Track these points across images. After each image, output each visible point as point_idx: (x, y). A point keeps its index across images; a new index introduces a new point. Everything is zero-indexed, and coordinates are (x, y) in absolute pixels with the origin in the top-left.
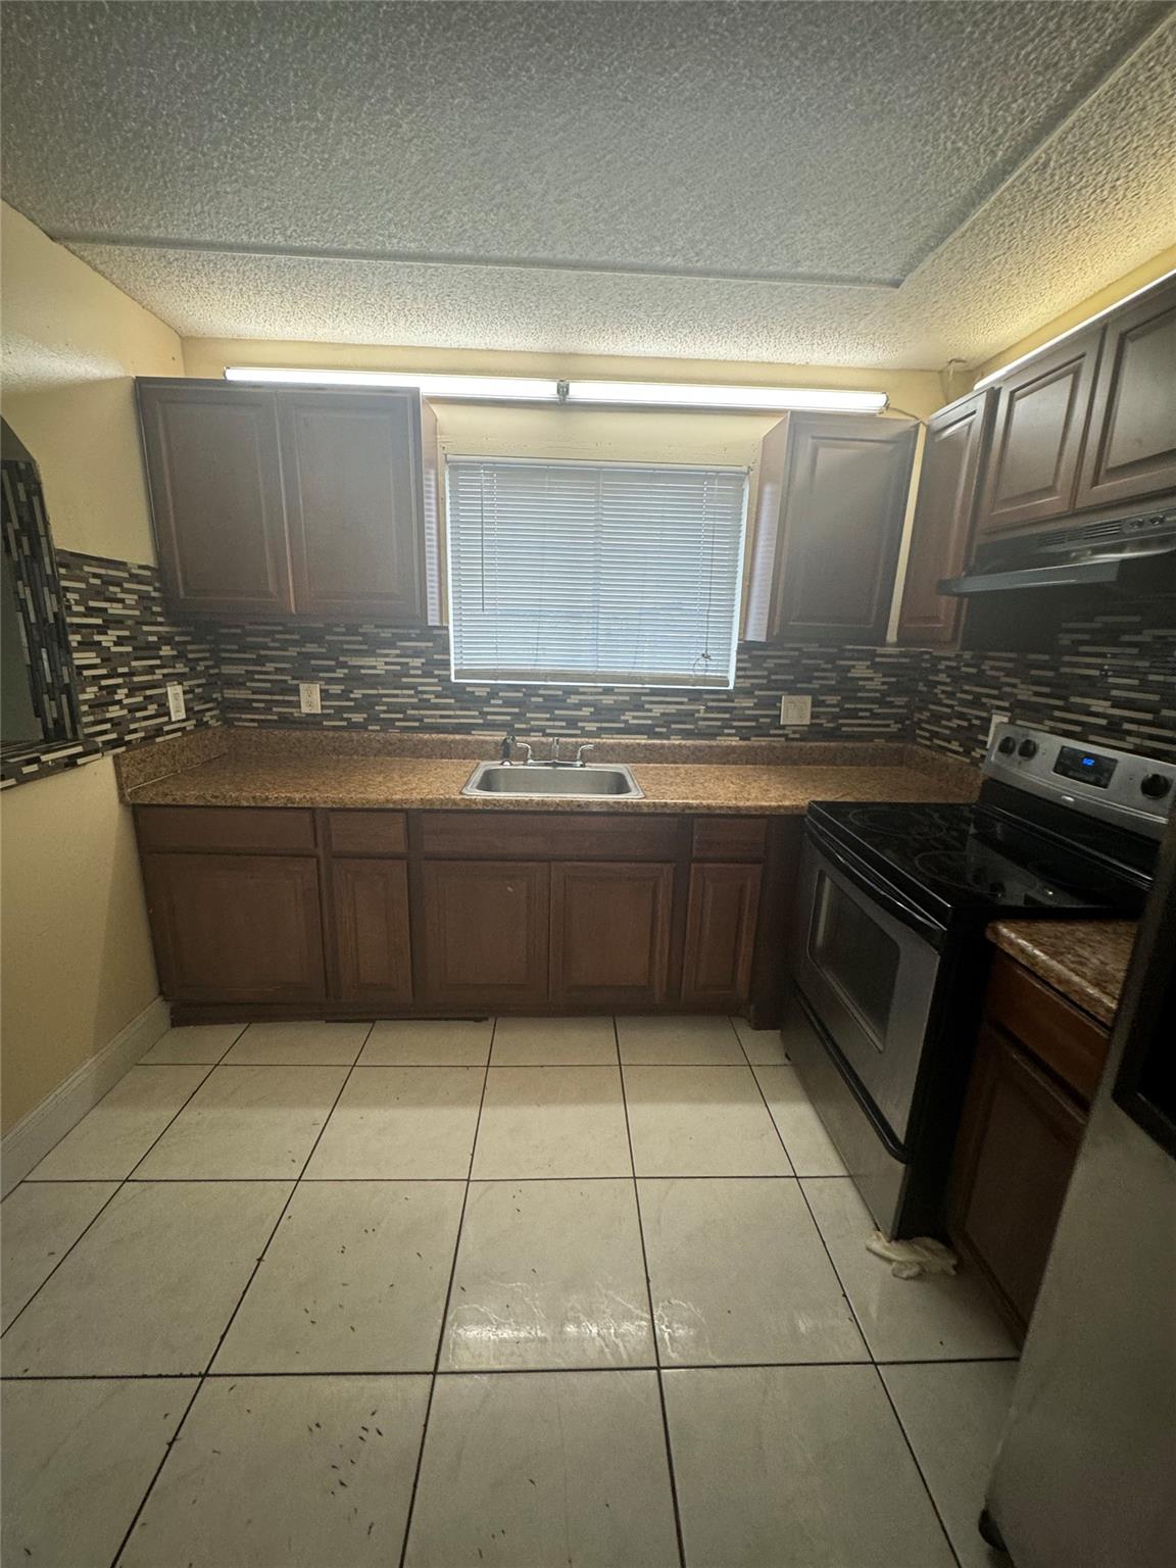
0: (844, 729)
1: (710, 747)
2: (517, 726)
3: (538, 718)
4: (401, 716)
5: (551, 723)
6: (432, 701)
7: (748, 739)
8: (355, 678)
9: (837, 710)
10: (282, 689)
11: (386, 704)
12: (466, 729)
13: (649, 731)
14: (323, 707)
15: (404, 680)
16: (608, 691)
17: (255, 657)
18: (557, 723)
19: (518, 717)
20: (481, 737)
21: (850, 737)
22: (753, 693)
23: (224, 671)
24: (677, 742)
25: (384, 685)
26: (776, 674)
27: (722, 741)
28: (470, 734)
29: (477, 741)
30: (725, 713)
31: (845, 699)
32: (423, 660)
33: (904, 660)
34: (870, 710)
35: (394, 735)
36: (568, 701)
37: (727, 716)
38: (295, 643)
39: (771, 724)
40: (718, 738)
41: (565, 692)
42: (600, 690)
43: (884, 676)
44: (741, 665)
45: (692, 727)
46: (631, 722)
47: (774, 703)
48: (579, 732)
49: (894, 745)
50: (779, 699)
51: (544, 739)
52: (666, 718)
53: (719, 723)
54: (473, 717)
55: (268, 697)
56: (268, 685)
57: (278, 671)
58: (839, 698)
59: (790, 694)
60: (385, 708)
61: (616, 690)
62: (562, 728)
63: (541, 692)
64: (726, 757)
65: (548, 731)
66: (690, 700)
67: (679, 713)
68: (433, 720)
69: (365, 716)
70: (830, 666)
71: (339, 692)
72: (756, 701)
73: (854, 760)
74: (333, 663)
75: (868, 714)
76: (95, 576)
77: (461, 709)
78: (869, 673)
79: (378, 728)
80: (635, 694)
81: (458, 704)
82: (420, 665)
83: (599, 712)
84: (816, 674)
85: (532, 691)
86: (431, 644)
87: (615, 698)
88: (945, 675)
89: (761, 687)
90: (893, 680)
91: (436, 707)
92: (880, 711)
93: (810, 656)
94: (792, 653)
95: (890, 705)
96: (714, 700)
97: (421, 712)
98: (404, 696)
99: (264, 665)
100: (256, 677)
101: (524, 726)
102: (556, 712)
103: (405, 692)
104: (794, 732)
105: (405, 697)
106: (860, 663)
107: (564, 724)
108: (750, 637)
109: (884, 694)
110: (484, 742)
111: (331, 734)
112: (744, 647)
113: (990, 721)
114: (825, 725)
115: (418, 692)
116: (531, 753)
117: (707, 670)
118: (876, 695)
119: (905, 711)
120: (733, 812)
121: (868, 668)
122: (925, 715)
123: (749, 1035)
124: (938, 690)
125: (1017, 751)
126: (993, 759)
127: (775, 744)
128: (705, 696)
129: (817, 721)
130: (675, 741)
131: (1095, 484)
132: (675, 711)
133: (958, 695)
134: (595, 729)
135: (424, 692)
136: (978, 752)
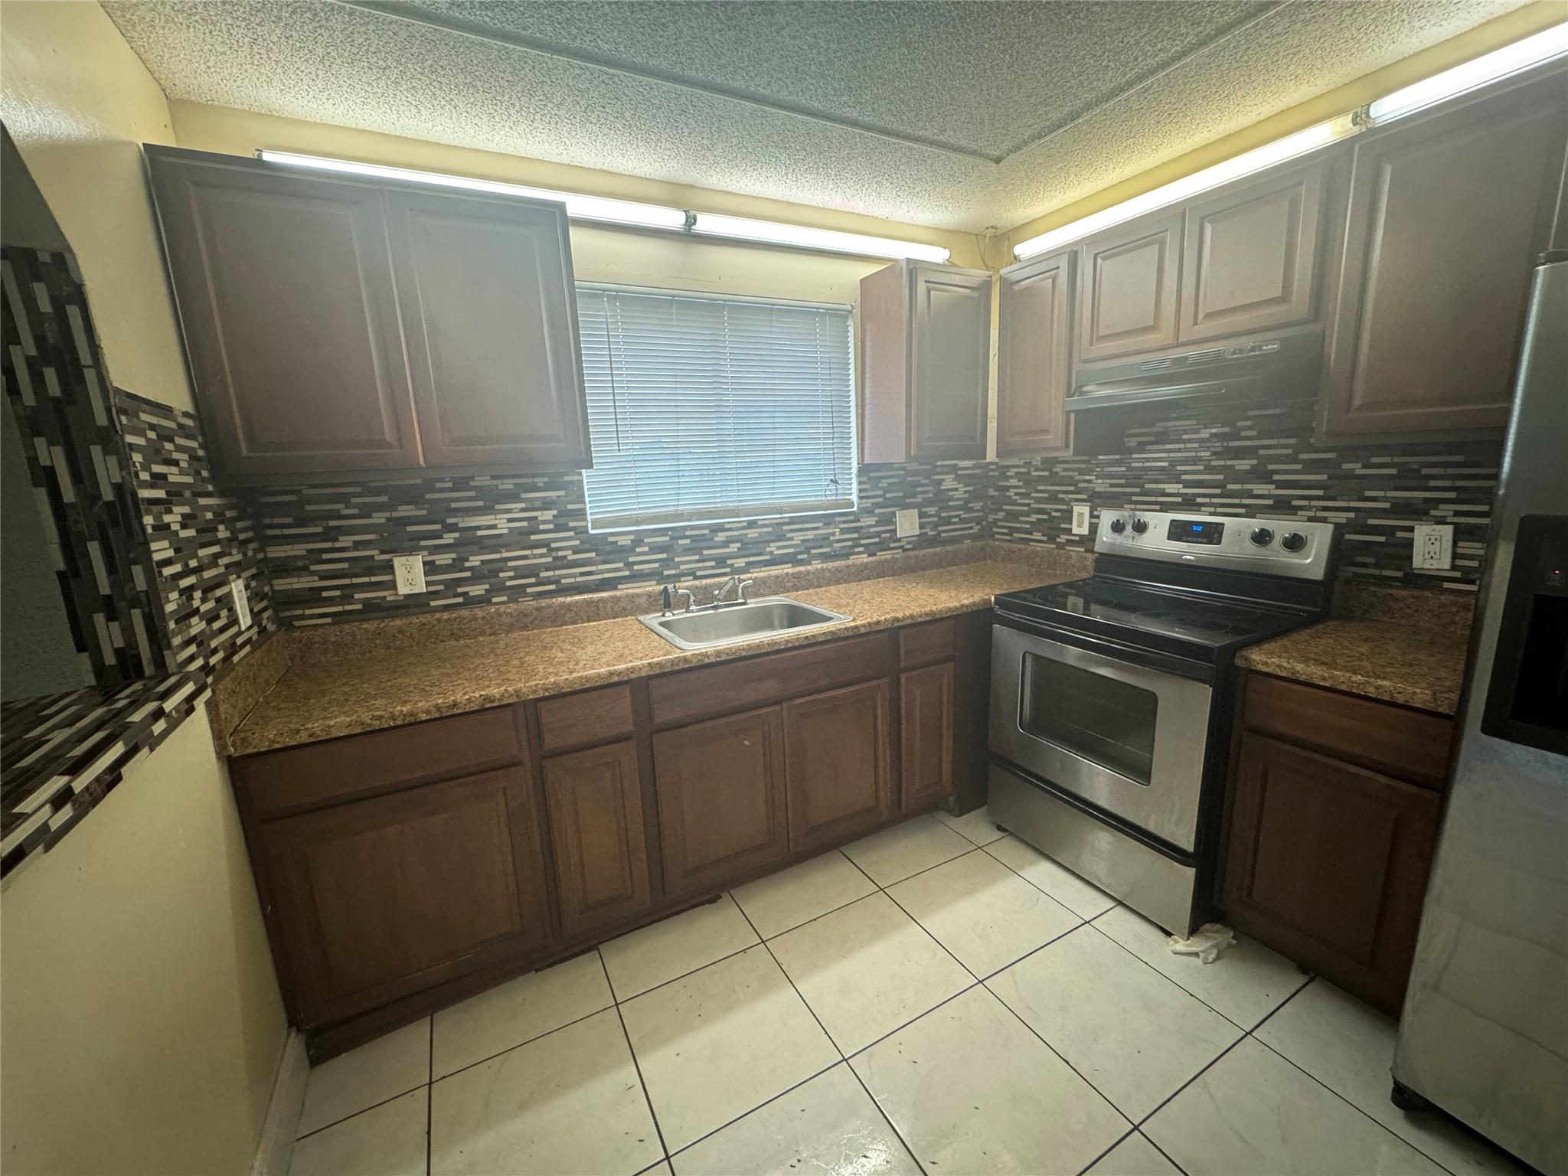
0: (943, 535)
1: (848, 567)
2: (666, 573)
3: (686, 562)
4: (533, 580)
5: (701, 565)
6: (569, 558)
7: (875, 555)
8: (471, 541)
9: (936, 519)
10: (370, 568)
11: (512, 568)
12: (613, 584)
13: (792, 560)
14: (428, 584)
15: (533, 537)
16: (752, 525)
17: (320, 530)
18: (706, 564)
19: (666, 563)
20: (631, 591)
21: (948, 541)
22: (873, 511)
23: (269, 555)
24: (819, 566)
25: (508, 547)
26: (890, 492)
27: (853, 560)
28: (616, 589)
29: (626, 596)
30: (855, 532)
31: (940, 509)
32: (555, 512)
33: (975, 471)
34: (959, 516)
35: (527, 604)
36: (716, 539)
37: (856, 535)
38: (380, 507)
39: (890, 538)
40: (851, 557)
41: (711, 531)
42: (745, 524)
43: (965, 486)
44: (863, 487)
45: (828, 550)
46: (775, 552)
47: (890, 519)
48: (728, 570)
49: (979, 543)
50: (894, 514)
51: (697, 583)
52: (806, 544)
53: (850, 543)
54: (618, 570)
55: (347, 581)
56: (345, 565)
57: (357, 545)
58: (936, 508)
59: (902, 509)
60: (511, 574)
61: (759, 523)
62: (713, 568)
63: (688, 533)
64: (861, 574)
65: (698, 574)
66: (824, 524)
67: (816, 539)
68: (572, 580)
69: (487, 587)
70: (927, 481)
71: (450, 562)
72: (876, 519)
73: (953, 561)
74: (438, 527)
75: (957, 520)
77: (605, 562)
78: (954, 485)
79: (505, 599)
80: (778, 524)
81: (600, 558)
82: (551, 518)
83: (747, 547)
84: (919, 489)
85: (677, 534)
86: (562, 493)
87: (759, 530)
88: (1016, 480)
89: (880, 506)
90: (971, 488)
91: (574, 564)
92: (965, 516)
93: (914, 474)
94: (899, 472)
95: (971, 510)
96: (844, 522)
97: (557, 572)
98: (535, 556)
99: (337, 540)
100: (325, 556)
101: (673, 572)
102: (705, 552)
103: (535, 551)
104: (908, 543)
105: (537, 557)
106: (948, 476)
107: (713, 563)
108: (867, 461)
109: (967, 502)
110: (634, 596)
111: (446, 616)
112: (863, 470)
113: (1071, 512)
114: (929, 533)
115: (551, 550)
116: (692, 598)
117: (837, 495)
118: (962, 502)
119: (981, 514)
120: (931, 618)
121: (954, 480)
122: (1001, 515)
123: (956, 823)
124: (1011, 493)
125: (1129, 529)
126: (1105, 539)
127: (896, 556)
128: (837, 519)
129: (923, 531)
130: (817, 565)
131: (1195, 323)
132: (812, 537)
133: (1033, 495)
134: (744, 564)
135: (559, 549)
136: (1063, 539)
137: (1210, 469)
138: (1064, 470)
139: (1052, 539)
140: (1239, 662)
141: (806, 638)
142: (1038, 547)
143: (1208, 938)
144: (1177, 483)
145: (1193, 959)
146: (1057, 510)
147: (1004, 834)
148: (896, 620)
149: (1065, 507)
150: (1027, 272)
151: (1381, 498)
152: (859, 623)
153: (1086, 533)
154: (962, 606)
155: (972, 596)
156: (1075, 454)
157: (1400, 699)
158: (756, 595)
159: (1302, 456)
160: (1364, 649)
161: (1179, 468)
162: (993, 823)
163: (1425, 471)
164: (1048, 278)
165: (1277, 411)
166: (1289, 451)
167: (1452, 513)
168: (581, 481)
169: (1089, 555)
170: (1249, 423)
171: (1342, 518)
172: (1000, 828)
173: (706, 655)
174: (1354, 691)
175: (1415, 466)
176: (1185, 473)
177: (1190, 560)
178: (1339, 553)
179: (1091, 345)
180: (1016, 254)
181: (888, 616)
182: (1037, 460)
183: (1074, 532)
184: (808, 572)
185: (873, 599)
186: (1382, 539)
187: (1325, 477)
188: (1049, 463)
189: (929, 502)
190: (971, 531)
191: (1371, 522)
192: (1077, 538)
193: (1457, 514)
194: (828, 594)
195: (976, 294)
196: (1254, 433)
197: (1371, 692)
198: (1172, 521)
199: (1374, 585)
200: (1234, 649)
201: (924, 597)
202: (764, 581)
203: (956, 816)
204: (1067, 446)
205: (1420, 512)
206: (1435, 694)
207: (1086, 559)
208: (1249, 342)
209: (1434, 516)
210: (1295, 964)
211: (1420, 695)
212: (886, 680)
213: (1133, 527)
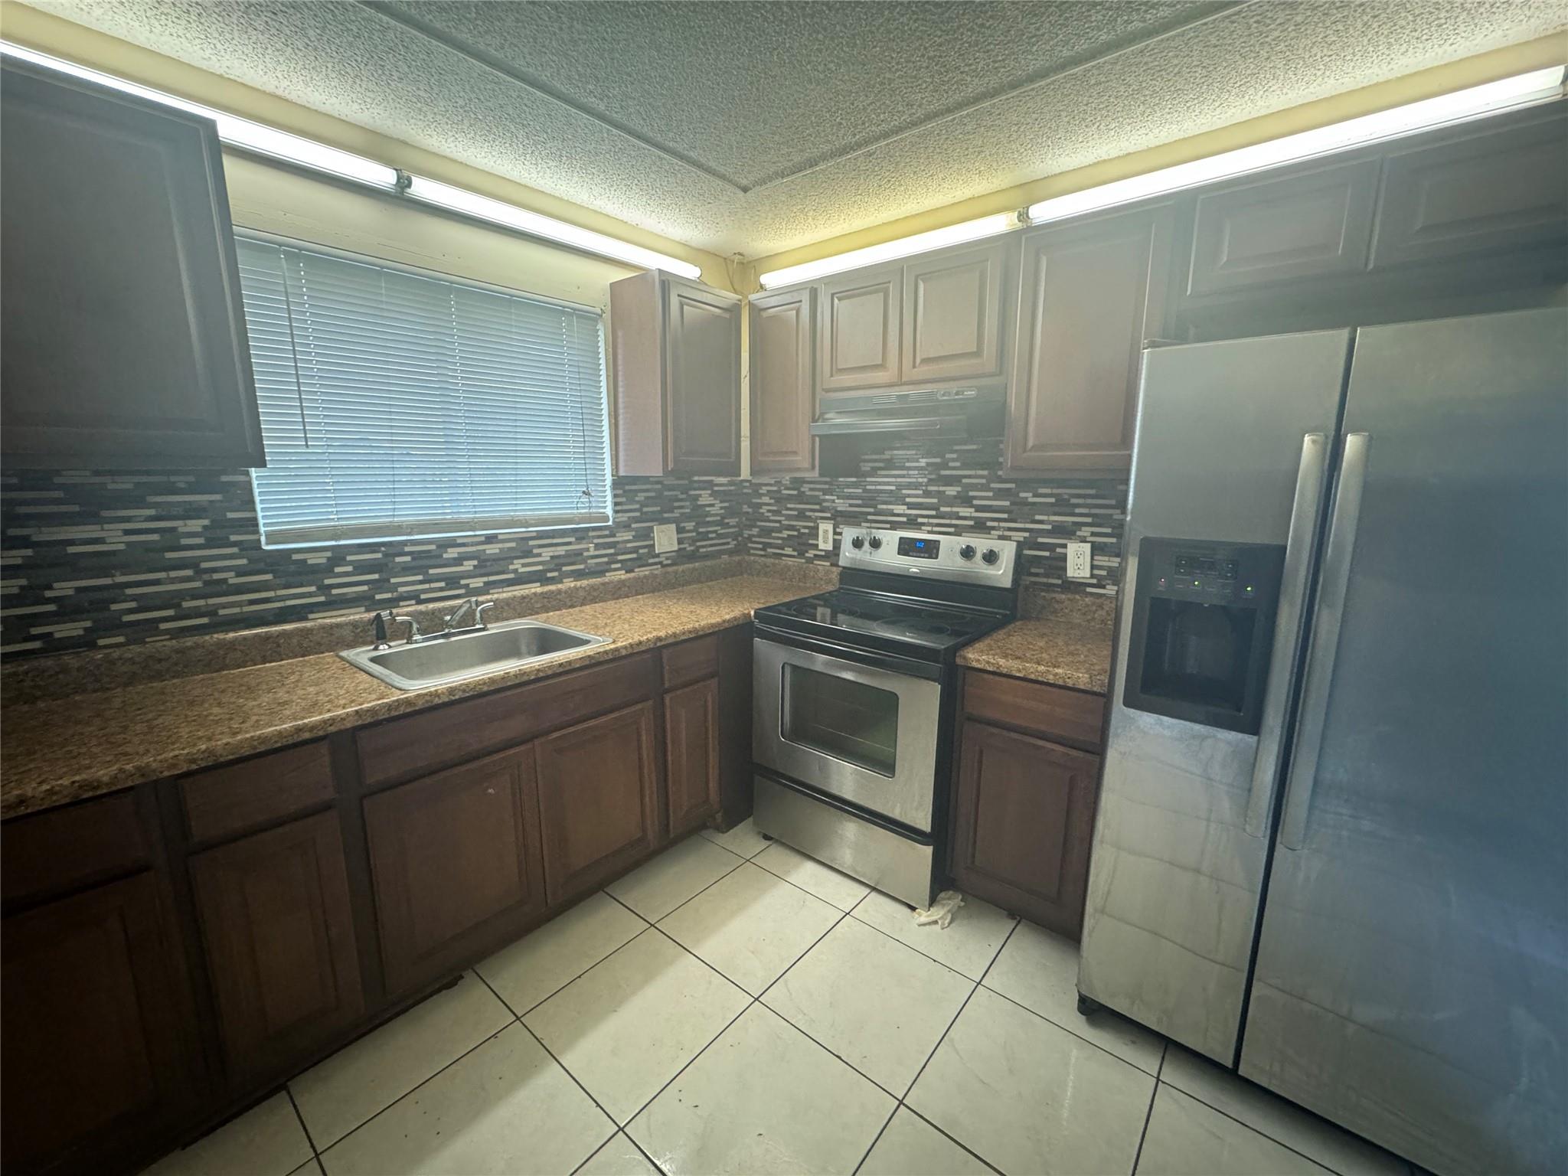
0: (701, 550)
1: (603, 584)
2: (378, 597)
3: (408, 583)
4: (171, 612)
5: (427, 586)
6: (231, 581)
7: (632, 571)
8: (55, 561)
9: (694, 534)
11: (134, 598)
12: (299, 613)
13: (540, 578)
15: (169, 555)
16: (490, 539)
18: (433, 585)
19: (378, 585)
20: (328, 621)
21: (706, 556)
22: (630, 526)
24: (572, 585)
25: (126, 569)
26: (647, 506)
27: (610, 577)
28: (306, 619)
29: (323, 627)
30: (610, 548)
31: (698, 524)
32: (206, 522)
33: (732, 488)
34: (715, 532)
35: (161, 644)
36: (445, 556)
37: (612, 551)
39: (648, 554)
40: (607, 574)
41: (439, 547)
42: (483, 539)
43: (721, 502)
44: (618, 500)
45: (582, 567)
46: (521, 570)
47: (647, 534)
48: (462, 591)
49: (737, 558)
50: (651, 529)
51: (422, 607)
52: (557, 561)
53: (605, 559)
54: (310, 595)
58: (694, 524)
59: (660, 524)
60: (133, 605)
61: (500, 537)
62: (441, 589)
63: (407, 549)
64: (618, 592)
65: (423, 597)
66: (577, 539)
67: (568, 555)
68: (237, 610)
69: (88, 624)
70: (684, 496)
71: (16, 591)
72: (633, 533)
73: (712, 576)
75: (714, 535)
77: (286, 587)
78: (710, 501)
79: (121, 639)
80: (522, 539)
81: (280, 581)
82: (200, 529)
83: (485, 566)
84: (676, 504)
85: (394, 550)
86: (218, 497)
87: (500, 546)
88: (768, 498)
89: (637, 520)
90: (726, 504)
91: (239, 590)
92: (722, 531)
93: (672, 488)
94: (655, 486)
95: (728, 526)
96: (599, 537)
97: (211, 601)
98: (173, 581)
101: (389, 595)
102: (431, 571)
103: (173, 574)
104: (667, 559)
105: (177, 582)
106: (704, 492)
107: (442, 584)
108: (622, 473)
109: (723, 518)
110: (332, 627)
112: (618, 483)
113: (817, 528)
114: (688, 549)
115: (199, 572)
116: (415, 626)
117: (590, 508)
118: (719, 518)
119: (737, 529)
120: (693, 635)
121: (710, 495)
122: (755, 531)
123: (724, 839)
124: (764, 510)
125: (867, 544)
126: (847, 554)
127: (656, 572)
128: (591, 534)
129: (682, 546)
130: (569, 584)
131: (914, 367)
132: (563, 553)
133: (784, 512)
134: (482, 585)
135: (215, 570)
136: (811, 554)
137: (927, 494)
138: (811, 489)
139: (801, 554)
140: (959, 661)
141: (561, 665)
142: (790, 561)
143: (944, 905)
144: (903, 504)
145: (934, 927)
146: (805, 527)
147: (768, 843)
148: (659, 639)
149: (812, 524)
150: (773, 301)
151: (1047, 521)
152: (619, 644)
153: (831, 549)
154: (724, 621)
155: (732, 611)
156: (821, 475)
157: (1070, 683)
158: (497, 620)
159: (993, 485)
160: (1042, 644)
161: (904, 492)
162: (759, 833)
163: (1074, 501)
164: (792, 310)
165: (974, 447)
166: (984, 481)
167: (1089, 534)
168: (250, 483)
169: (834, 569)
170: (954, 456)
171: (1020, 536)
172: (767, 837)
173: (436, 694)
174: (1040, 679)
175: (1066, 497)
176: (909, 496)
177: (917, 573)
178: (1021, 565)
179: (832, 376)
180: (762, 282)
181: (650, 636)
182: (786, 479)
183: (820, 548)
184: (559, 592)
185: (633, 618)
186: (1047, 554)
187: (1007, 503)
188: (797, 483)
189: (688, 518)
190: (730, 546)
191: (1040, 540)
192: (823, 553)
193: (1093, 534)
194: (583, 615)
195: (727, 315)
196: (958, 464)
197: (1051, 678)
198: (901, 538)
199: (1043, 590)
200: (954, 650)
201: (685, 614)
202: (508, 603)
203: (723, 832)
204: (813, 468)
205: (1068, 532)
206: (1091, 677)
207: (833, 572)
208: (954, 387)
209: (1079, 536)
210: (1006, 912)
211: (1081, 678)
212: (650, 702)
213: (871, 545)
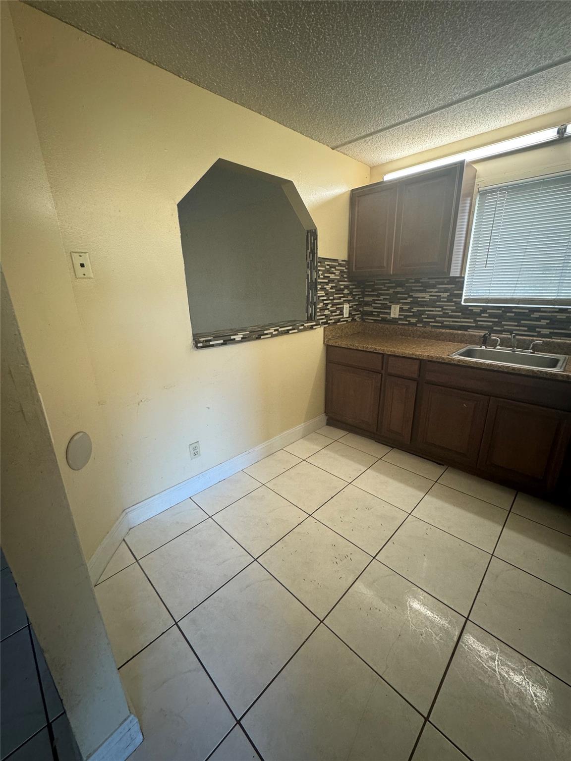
2: (495, 328)
3: (510, 325)
4: (433, 320)
5: (518, 328)
6: (450, 314)
8: (416, 303)
10: (385, 307)
11: (427, 314)
12: (465, 328)
14: (399, 315)
15: (437, 303)
16: (562, 311)
17: (376, 294)
18: (521, 328)
19: (497, 323)
20: (472, 333)
23: (365, 300)
25: (427, 306)
28: (467, 331)
29: (469, 335)
32: (448, 294)
35: (428, 329)
36: (532, 316)
38: (392, 288)
41: (531, 311)
48: (535, 334)
54: (470, 322)
55: (379, 310)
56: (380, 305)
57: (385, 299)
60: (426, 316)
62: (525, 331)
63: (514, 310)
65: (514, 332)
68: (448, 323)
69: (417, 320)
71: (407, 309)
74: (407, 296)
76: (328, 265)
77: (464, 318)
79: (421, 325)
81: (464, 316)
82: (446, 296)
83: (554, 323)
85: (508, 310)
86: (453, 286)
91: (451, 317)
97: (443, 319)
98: (436, 311)
99: (380, 297)
100: (376, 302)
101: (499, 329)
102: (522, 322)
103: (437, 309)
105: (437, 311)
107: (526, 329)
110: (473, 335)
111: (400, 327)
115: (443, 309)
116: (499, 343)
135: (446, 309)
168: (463, 281)
